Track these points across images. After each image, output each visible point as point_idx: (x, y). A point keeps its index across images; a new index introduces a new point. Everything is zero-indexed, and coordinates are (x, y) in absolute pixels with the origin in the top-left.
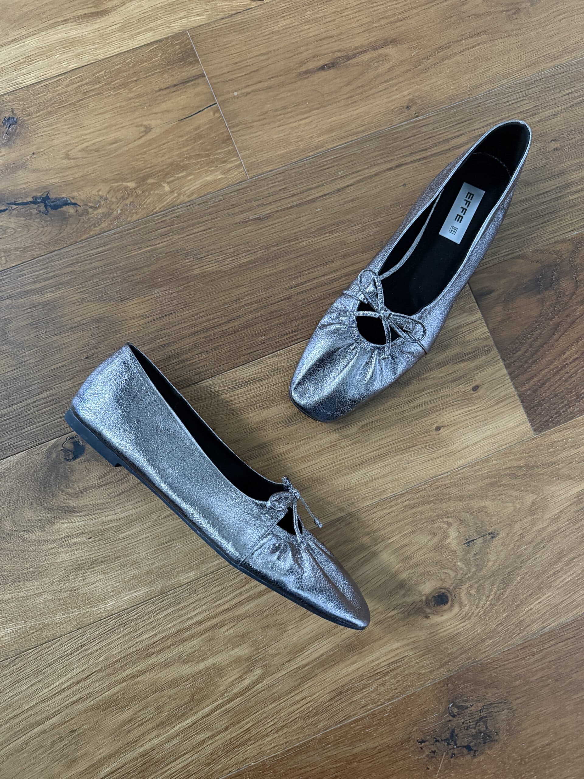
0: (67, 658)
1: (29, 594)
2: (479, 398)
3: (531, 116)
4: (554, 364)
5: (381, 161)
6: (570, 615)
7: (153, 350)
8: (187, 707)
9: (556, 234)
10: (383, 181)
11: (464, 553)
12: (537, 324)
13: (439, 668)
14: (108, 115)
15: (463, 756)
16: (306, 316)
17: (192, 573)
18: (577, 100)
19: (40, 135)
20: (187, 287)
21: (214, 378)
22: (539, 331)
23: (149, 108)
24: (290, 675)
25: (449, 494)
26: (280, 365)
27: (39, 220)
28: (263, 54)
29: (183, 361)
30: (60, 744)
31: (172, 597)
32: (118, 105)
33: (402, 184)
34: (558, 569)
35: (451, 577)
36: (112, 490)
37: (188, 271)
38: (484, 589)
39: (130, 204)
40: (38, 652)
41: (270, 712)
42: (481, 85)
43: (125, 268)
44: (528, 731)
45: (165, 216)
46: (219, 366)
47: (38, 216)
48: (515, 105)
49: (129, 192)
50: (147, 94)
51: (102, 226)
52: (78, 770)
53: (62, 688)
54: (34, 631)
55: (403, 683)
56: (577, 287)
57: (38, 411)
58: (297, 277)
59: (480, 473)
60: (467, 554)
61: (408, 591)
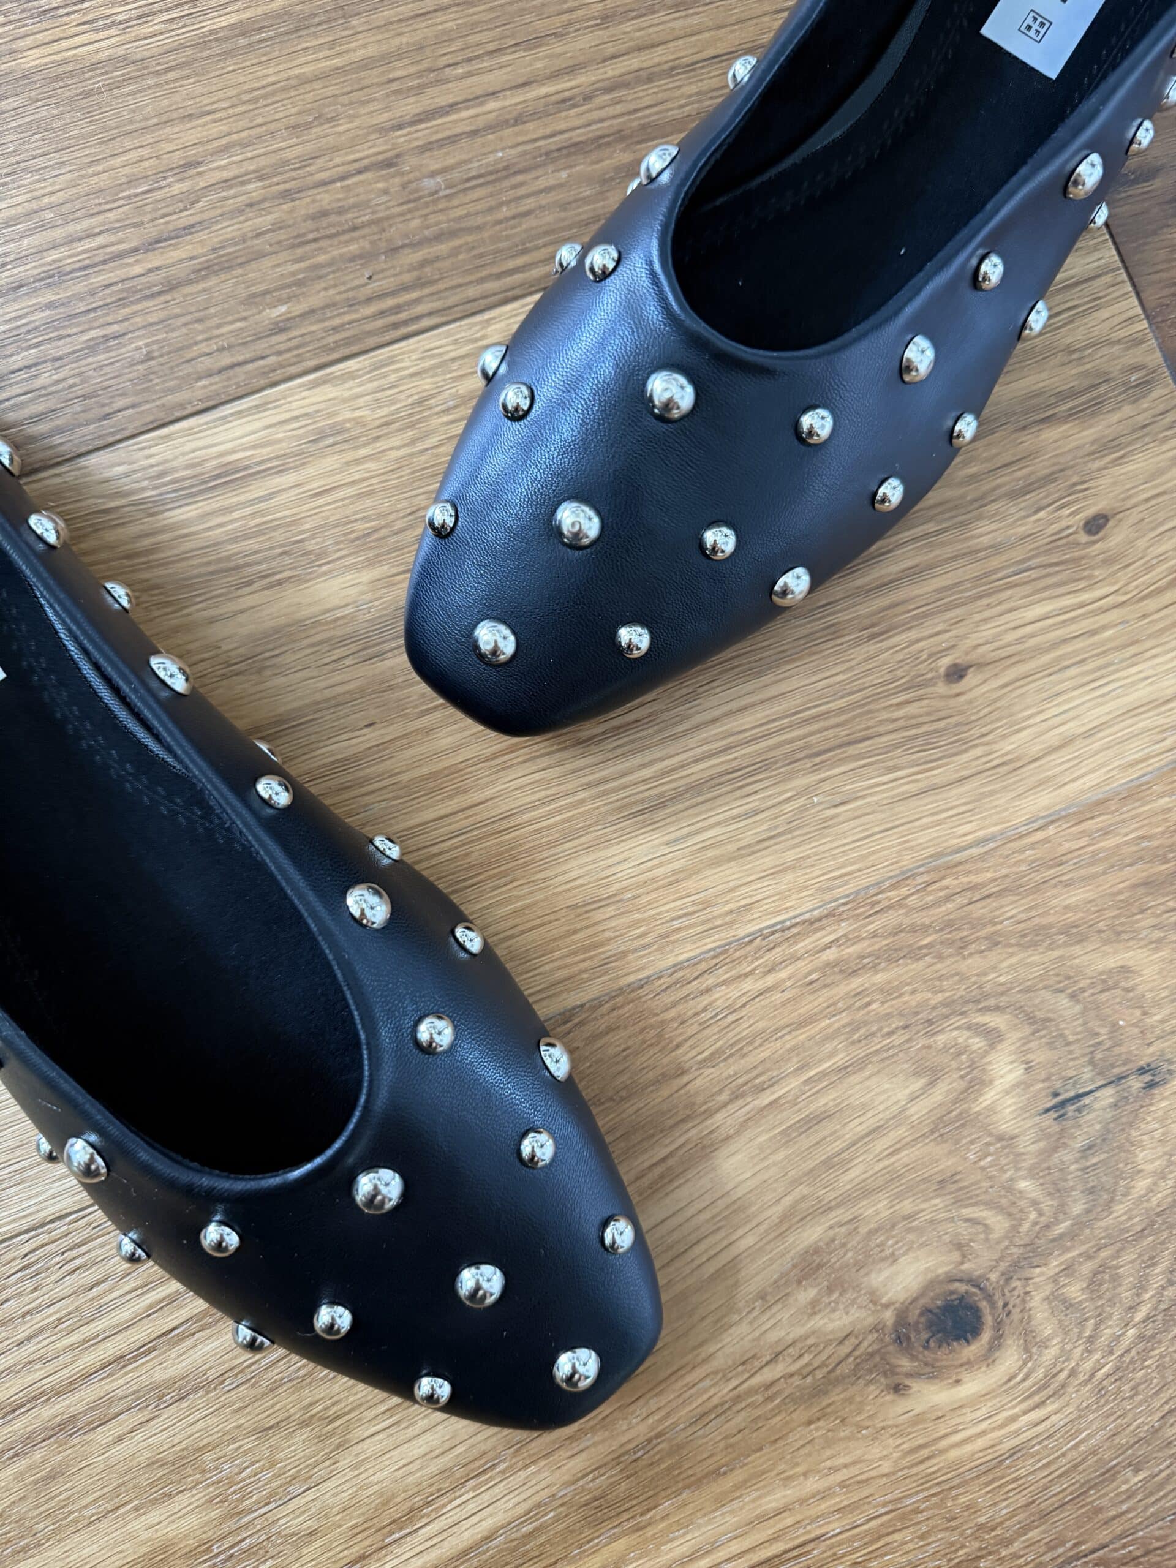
2: (1108, 561)
11: (1042, 1144)
16: (453, 234)
26: (348, 415)
35: (994, 1236)
38: (1116, 1279)
46: (107, 416)
58: (422, 86)
59: (1109, 843)
60: (1055, 1150)
61: (830, 1290)
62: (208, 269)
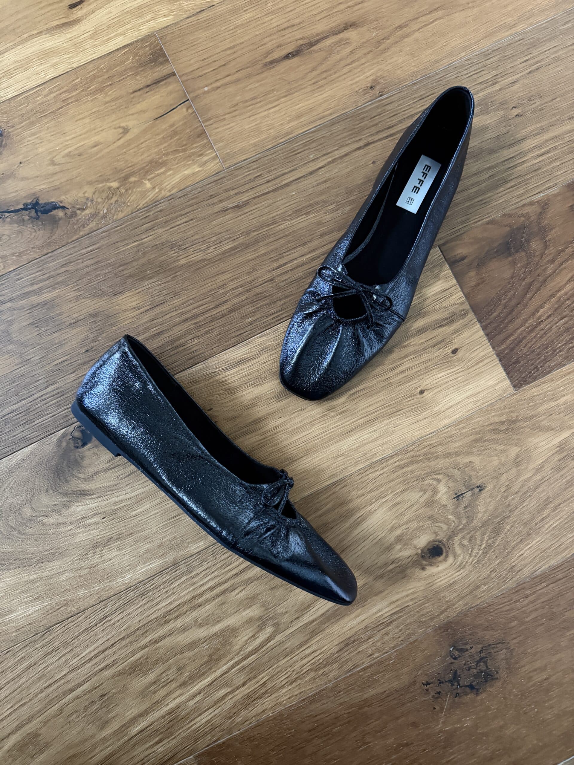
0: (92, 629)
1: (52, 573)
2: (459, 361)
3: (491, 85)
4: (530, 322)
5: (350, 141)
6: (560, 557)
7: (148, 339)
8: (206, 667)
9: (523, 198)
10: (352, 161)
11: (454, 507)
12: (510, 285)
13: (438, 615)
14: (87, 120)
15: (466, 695)
16: (289, 296)
17: (202, 543)
18: (534, 66)
19: (25, 144)
20: (175, 277)
21: (207, 361)
22: (513, 292)
23: (126, 110)
24: (299, 630)
25: (436, 453)
27: (31, 226)
28: (230, 48)
29: (177, 347)
30: (92, 708)
31: (185, 567)
32: (95, 110)
33: (372, 162)
34: (544, 516)
35: (444, 530)
36: (121, 472)
37: (174, 261)
38: (476, 539)
39: (115, 203)
40: (64, 626)
41: (283, 665)
42: (441, 60)
43: (116, 264)
44: (526, 668)
45: (148, 211)
46: (211, 349)
47: (30, 222)
48: (475, 76)
49: (113, 192)
50: (122, 97)
51: (91, 226)
52: (111, 730)
53: (90, 657)
54: (60, 607)
55: (405, 632)
56: (546, 247)
57: (46, 404)
58: (278, 259)
59: (464, 431)
60: (457, 507)
61: (404, 545)
62: (231, 311)
